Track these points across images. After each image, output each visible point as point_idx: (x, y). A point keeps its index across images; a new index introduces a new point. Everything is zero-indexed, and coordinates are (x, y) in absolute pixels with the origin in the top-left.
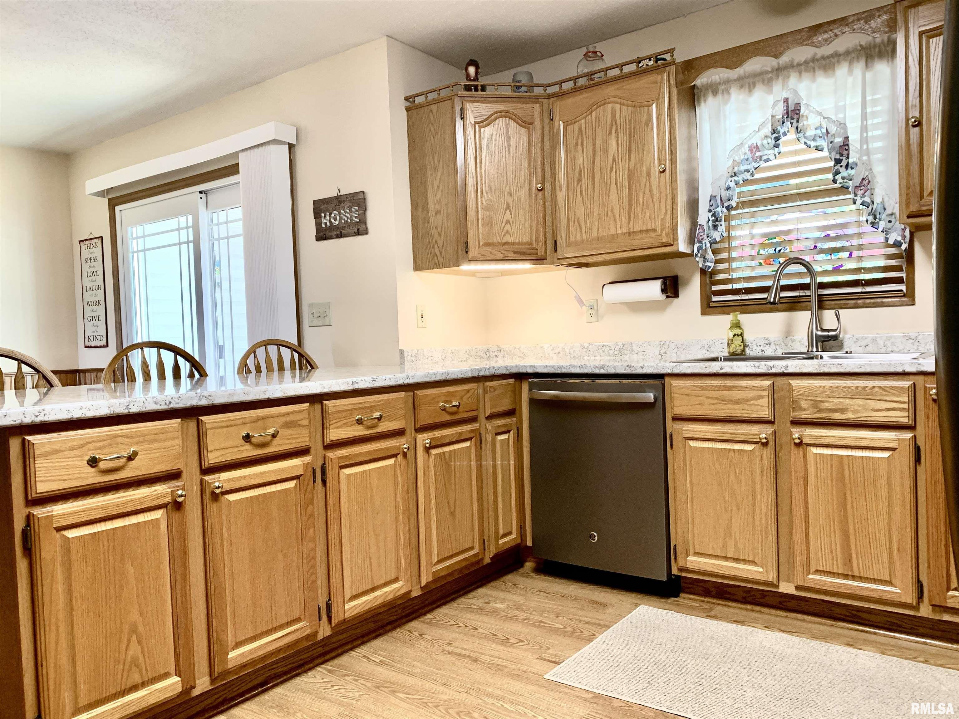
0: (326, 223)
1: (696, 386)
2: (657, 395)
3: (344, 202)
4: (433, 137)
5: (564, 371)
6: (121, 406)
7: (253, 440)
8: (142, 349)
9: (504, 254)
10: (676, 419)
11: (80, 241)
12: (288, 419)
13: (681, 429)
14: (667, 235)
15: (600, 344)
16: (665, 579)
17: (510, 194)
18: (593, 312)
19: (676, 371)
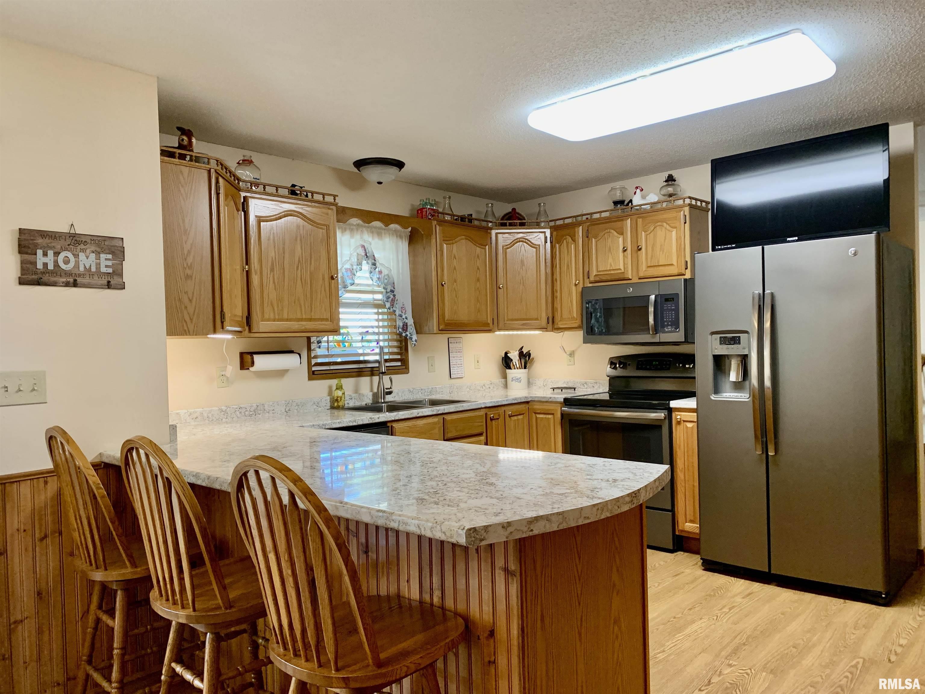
3: (85, 243)
15: (236, 407)
18: (224, 378)
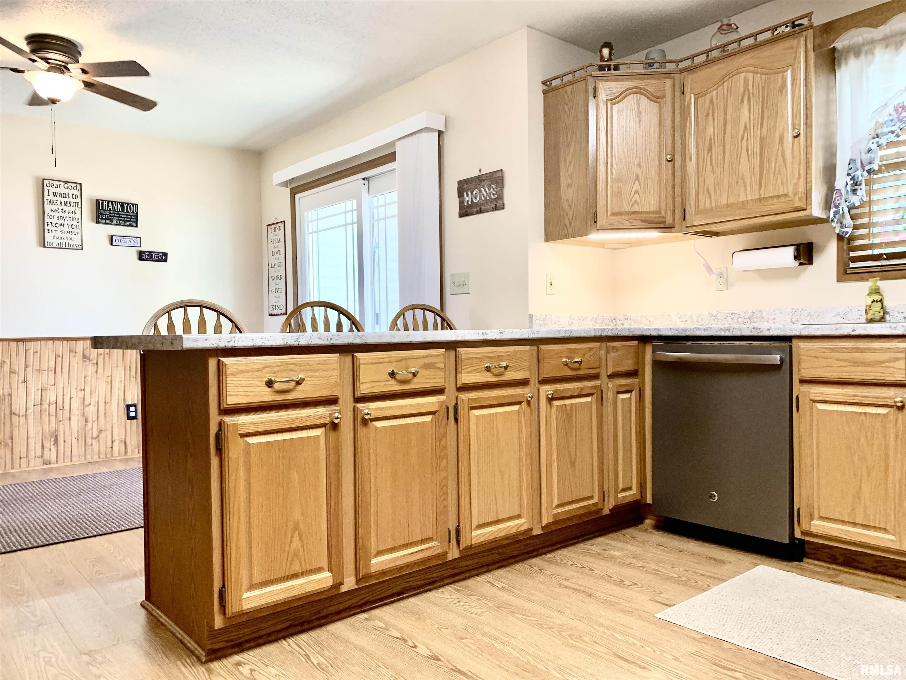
0: (468, 201)
1: (825, 348)
2: (783, 356)
3: (484, 180)
4: (568, 117)
5: (688, 333)
6: (293, 338)
7: (397, 376)
8: (312, 307)
9: (631, 223)
10: (803, 381)
11: (267, 226)
12: (427, 361)
13: (809, 392)
14: (800, 199)
15: (728, 312)
16: (787, 541)
17: (639, 165)
18: (722, 279)
19: (804, 333)
